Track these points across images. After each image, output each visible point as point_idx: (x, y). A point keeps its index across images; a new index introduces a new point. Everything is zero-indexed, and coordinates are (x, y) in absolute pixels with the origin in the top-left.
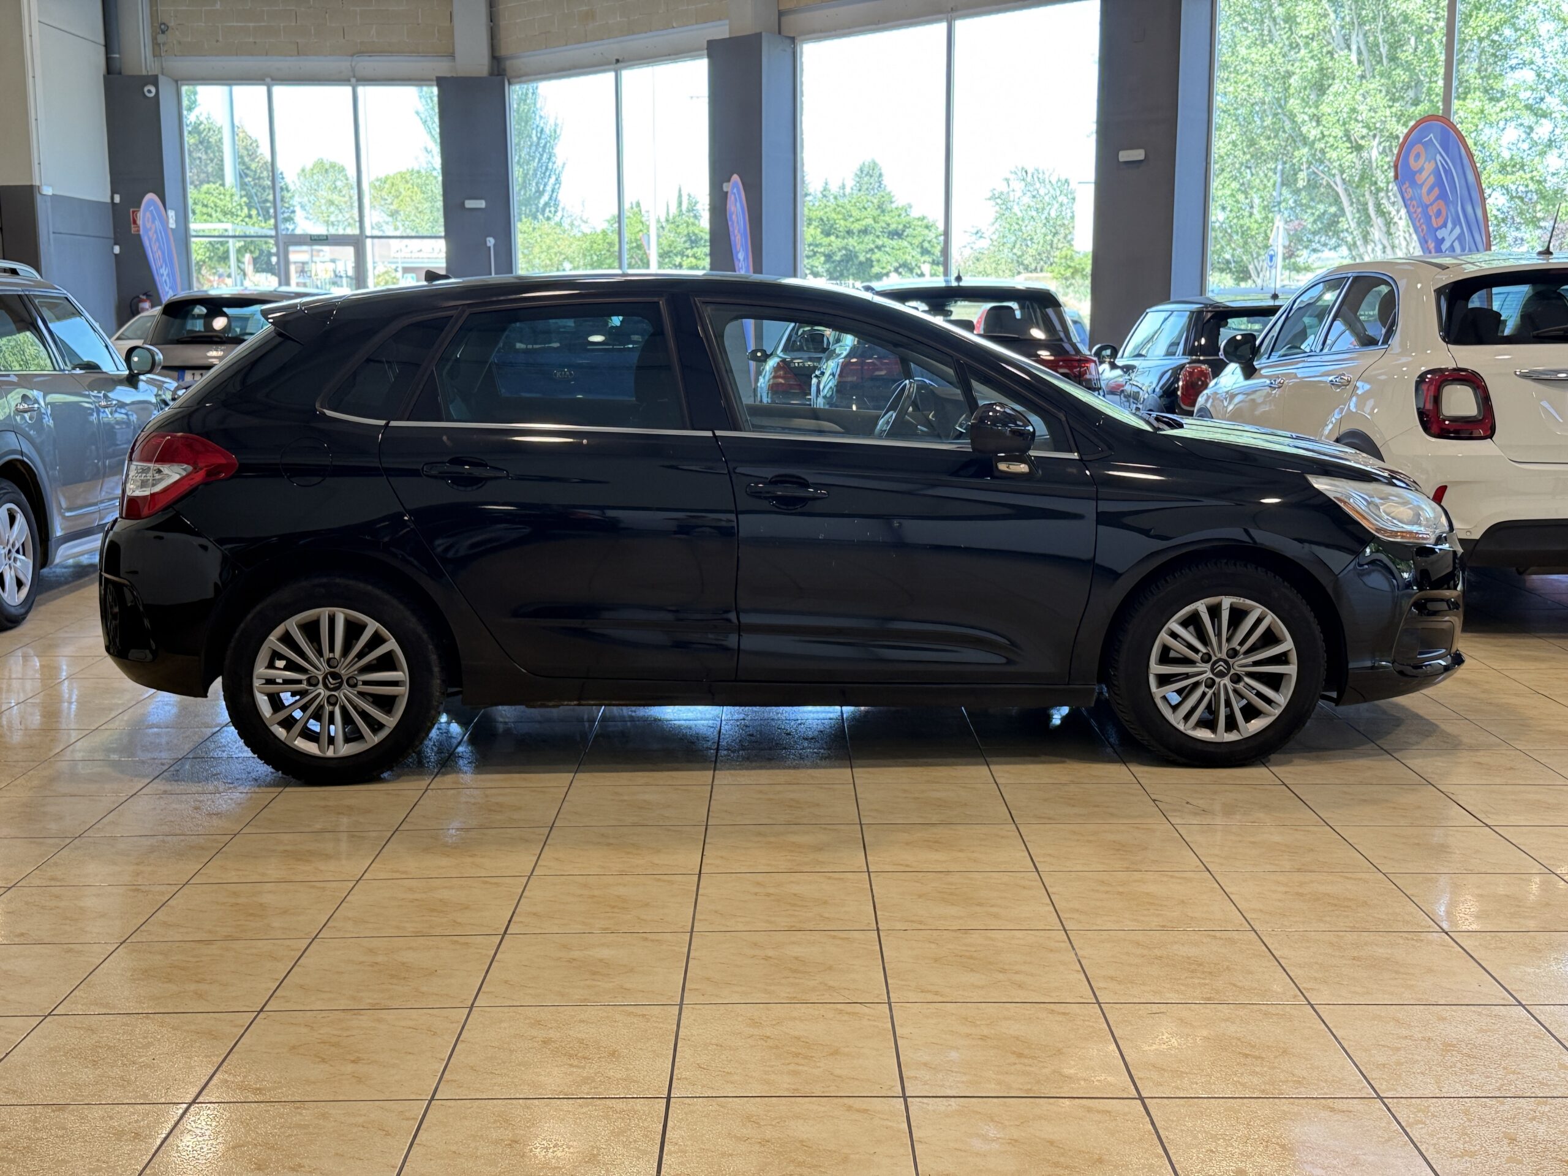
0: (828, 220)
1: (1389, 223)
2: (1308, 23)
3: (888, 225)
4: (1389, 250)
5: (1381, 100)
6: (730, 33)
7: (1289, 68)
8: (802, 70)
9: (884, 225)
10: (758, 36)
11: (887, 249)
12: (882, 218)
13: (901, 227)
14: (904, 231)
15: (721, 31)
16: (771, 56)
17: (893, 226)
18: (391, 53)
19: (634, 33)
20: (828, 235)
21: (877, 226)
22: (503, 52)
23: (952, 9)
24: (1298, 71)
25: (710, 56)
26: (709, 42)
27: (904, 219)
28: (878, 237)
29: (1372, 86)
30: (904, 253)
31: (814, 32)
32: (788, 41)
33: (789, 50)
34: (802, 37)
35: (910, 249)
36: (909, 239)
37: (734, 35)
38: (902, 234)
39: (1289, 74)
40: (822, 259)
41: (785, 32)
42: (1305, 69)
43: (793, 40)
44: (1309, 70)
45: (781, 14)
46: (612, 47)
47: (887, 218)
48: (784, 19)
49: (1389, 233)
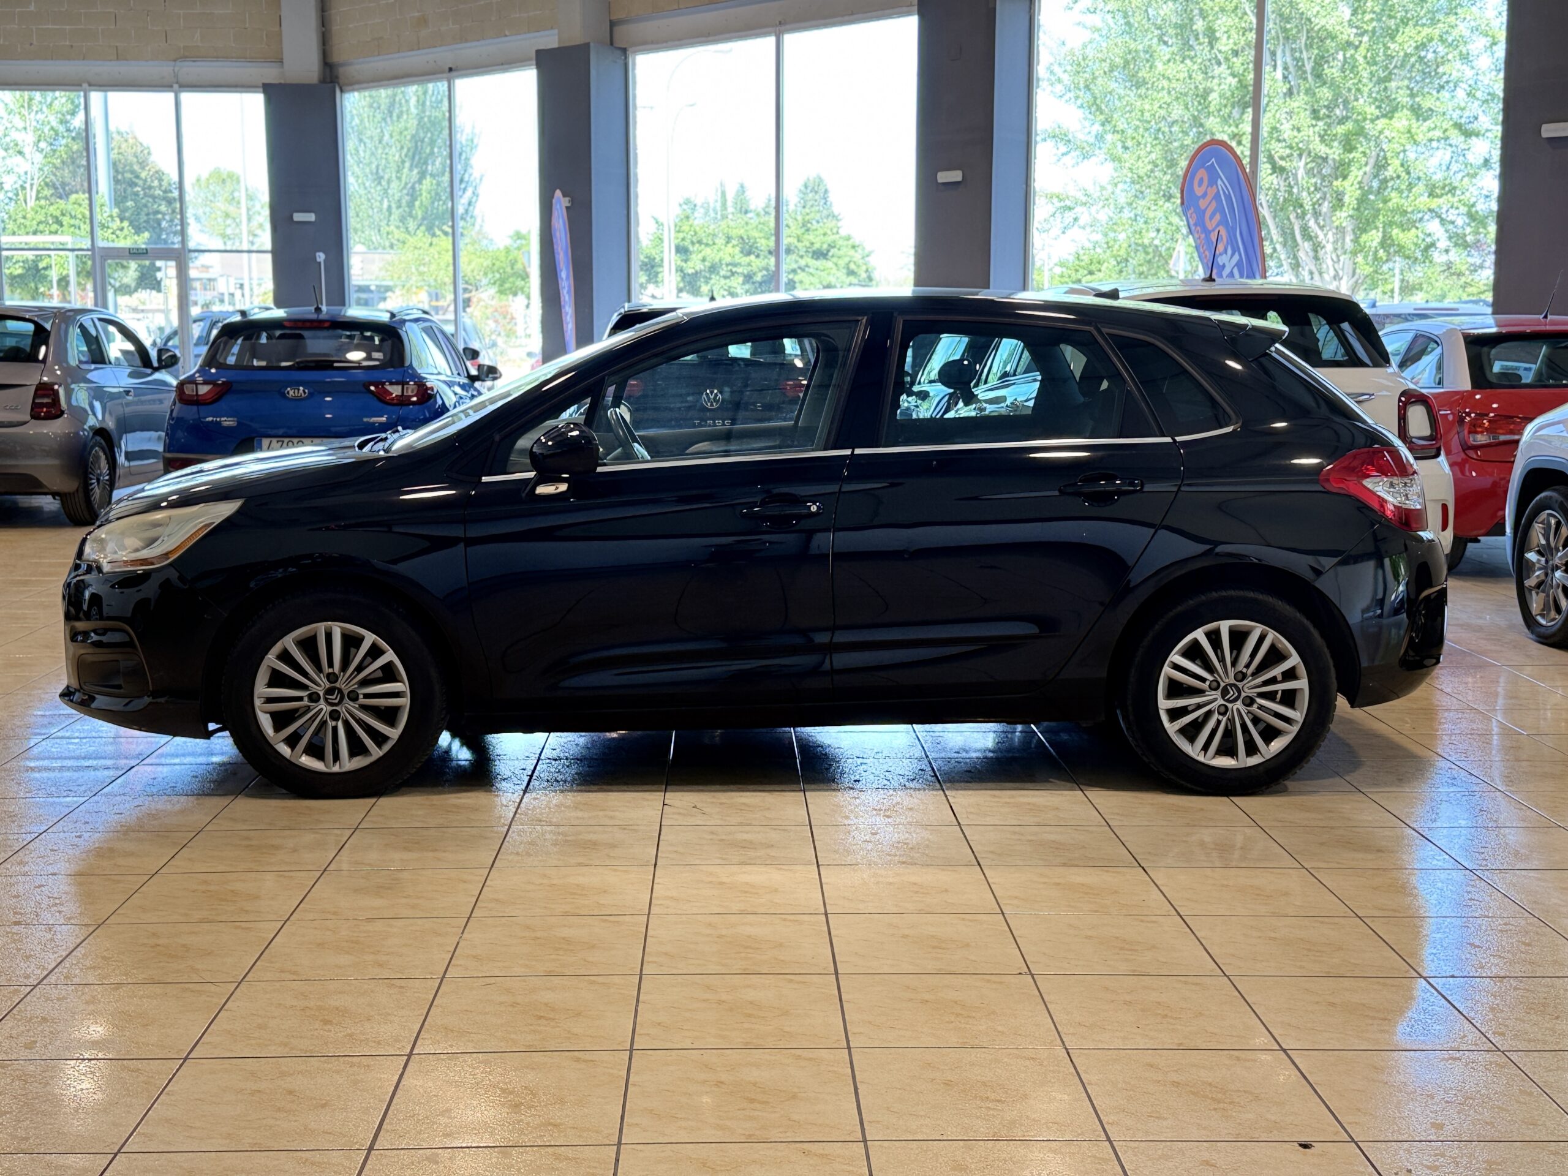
0: (749, 238)
1: (1317, 247)
2: (1229, 37)
3: (812, 244)
4: (1316, 276)
5: (1304, 118)
6: (559, 42)
7: (1209, 84)
8: (635, 83)
9: (808, 245)
10: (587, 46)
11: (811, 270)
12: (806, 236)
13: (825, 246)
14: (828, 251)
15: (550, 40)
16: (600, 68)
17: (817, 246)
18: (217, 58)
19: (466, 41)
20: (749, 253)
21: (800, 245)
22: (336, 57)
23: (780, 23)
24: (1216, 88)
25: (539, 66)
26: (538, 52)
27: (830, 239)
28: (802, 257)
29: (1296, 104)
30: (829, 274)
31: (645, 43)
32: (619, 52)
33: (621, 62)
34: (634, 49)
35: (834, 271)
36: (835, 260)
37: (562, 45)
38: (827, 254)
39: (1207, 92)
40: (741, 279)
41: (618, 44)
42: (1222, 87)
43: (624, 51)
44: (1226, 87)
45: (612, 24)
46: (444, 55)
47: (811, 237)
48: (616, 29)
49: (1316, 258)
